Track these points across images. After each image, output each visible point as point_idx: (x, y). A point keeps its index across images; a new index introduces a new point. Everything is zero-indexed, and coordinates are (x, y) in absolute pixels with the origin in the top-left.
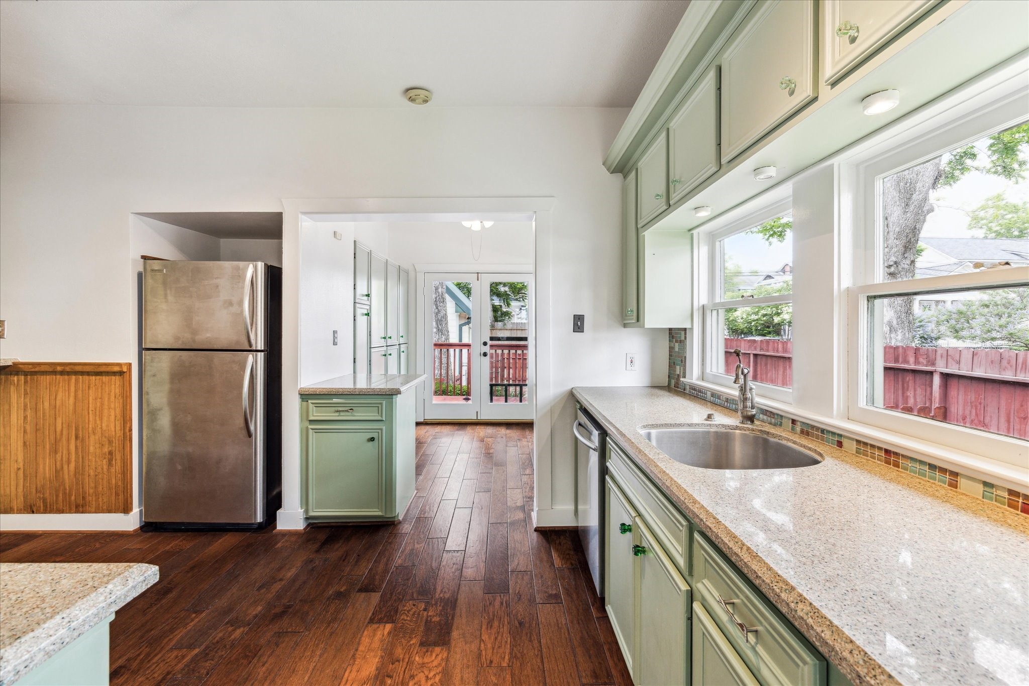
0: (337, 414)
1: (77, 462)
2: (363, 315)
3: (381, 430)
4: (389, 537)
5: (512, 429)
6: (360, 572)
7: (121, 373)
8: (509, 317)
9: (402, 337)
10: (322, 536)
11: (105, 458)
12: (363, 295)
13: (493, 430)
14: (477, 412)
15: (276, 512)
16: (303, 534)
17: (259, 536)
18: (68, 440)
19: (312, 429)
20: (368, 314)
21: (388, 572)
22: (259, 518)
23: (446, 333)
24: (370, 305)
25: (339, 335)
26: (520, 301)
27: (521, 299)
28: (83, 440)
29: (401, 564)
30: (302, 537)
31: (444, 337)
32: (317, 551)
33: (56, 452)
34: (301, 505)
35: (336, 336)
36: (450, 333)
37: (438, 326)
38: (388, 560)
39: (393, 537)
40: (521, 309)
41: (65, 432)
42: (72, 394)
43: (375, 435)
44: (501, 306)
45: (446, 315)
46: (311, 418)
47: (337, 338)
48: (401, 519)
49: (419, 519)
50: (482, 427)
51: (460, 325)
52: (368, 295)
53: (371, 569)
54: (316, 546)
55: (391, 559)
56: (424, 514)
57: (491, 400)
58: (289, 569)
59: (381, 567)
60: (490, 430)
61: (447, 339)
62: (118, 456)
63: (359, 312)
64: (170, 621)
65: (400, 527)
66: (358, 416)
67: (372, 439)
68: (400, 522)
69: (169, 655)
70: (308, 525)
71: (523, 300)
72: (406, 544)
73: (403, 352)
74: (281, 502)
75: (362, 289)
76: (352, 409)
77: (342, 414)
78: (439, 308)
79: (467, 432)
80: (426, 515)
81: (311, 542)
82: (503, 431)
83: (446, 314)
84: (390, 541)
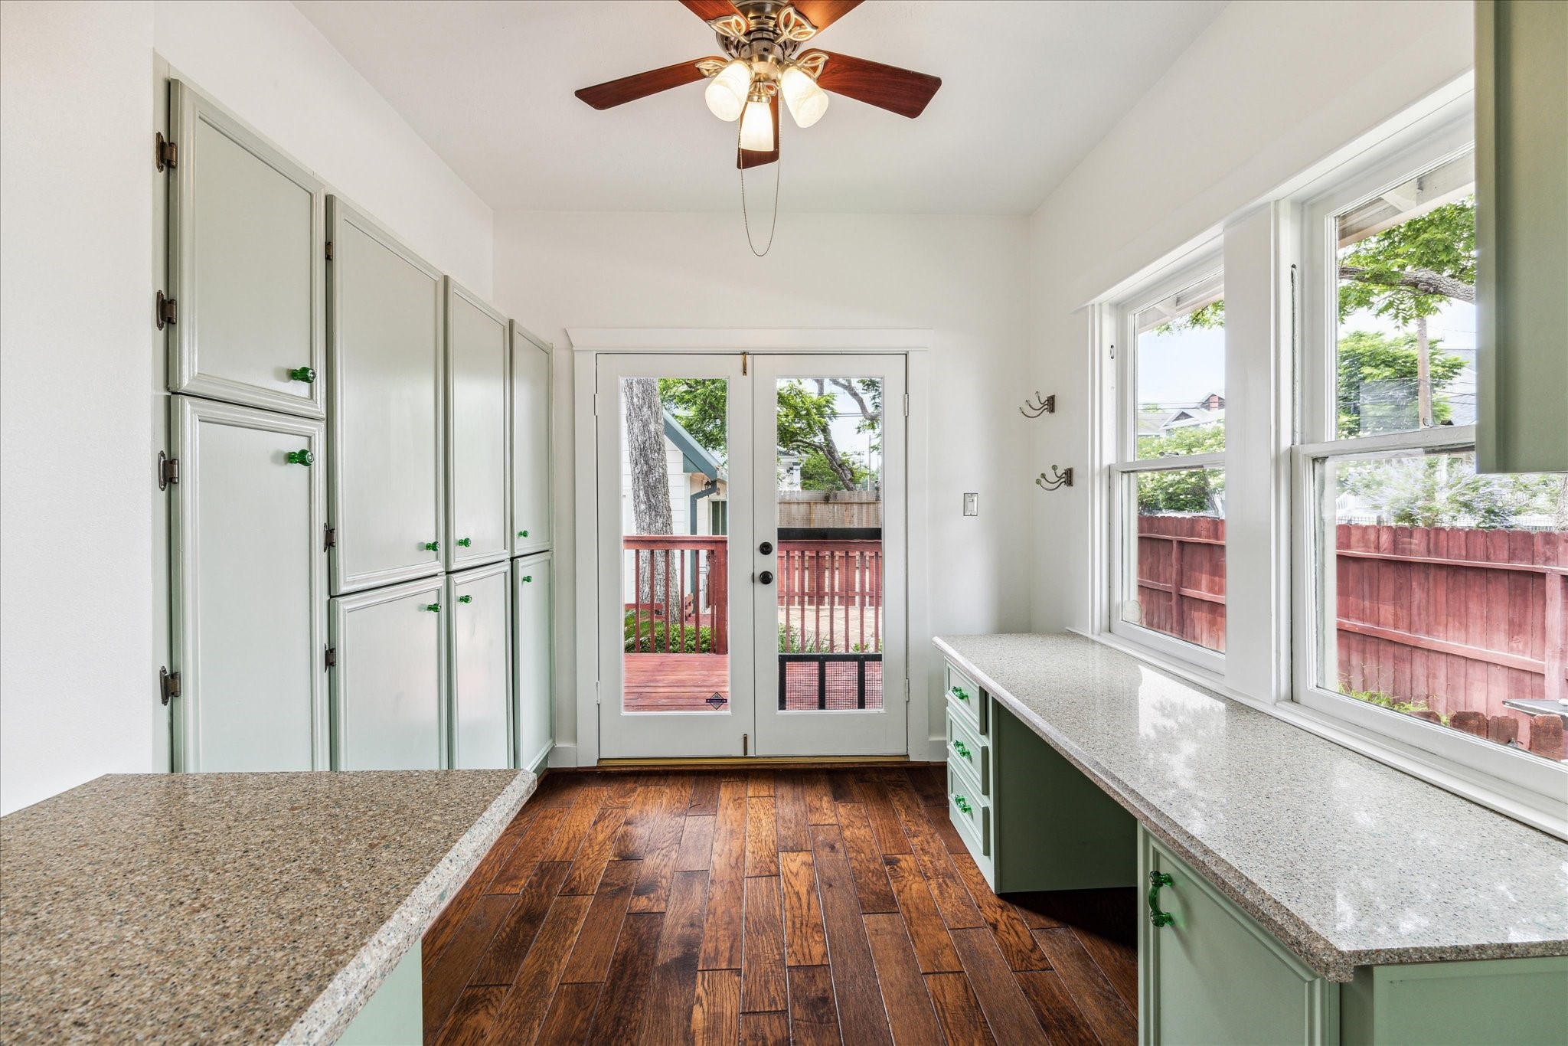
9: (525, 534)
13: (797, 807)
14: (745, 739)
23: (665, 512)
31: (660, 521)
36: (672, 513)
37: (648, 499)
45: (664, 477)
50: (764, 790)
51: (691, 496)
57: (783, 702)
60: (788, 806)
61: (669, 524)
73: (528, 579)
78: (651, 462)
82: (826, 809)
83: (664, 475)
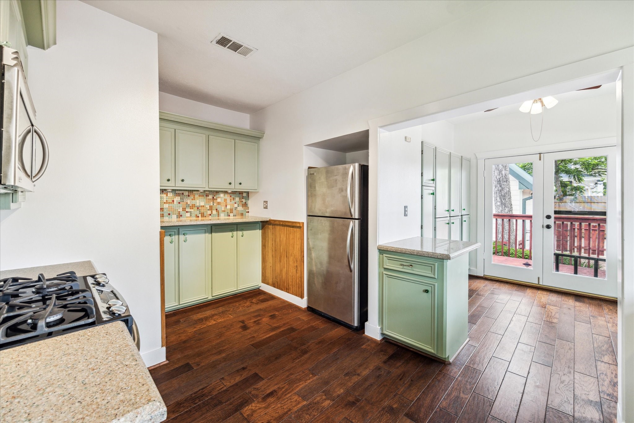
0: (401, 267)
1: (286, 268)
2: (429, 194)
3: (434, 285)
4: (438, 374)
5: (584, 302)
6: (410, 397)
7: (300, 227)
8: (581, 192)
9: (464, 210)
10: (391, 351)
11: (295, 269)
12: (430, 180)
13: (558, 299)
14: (539, 278)
15: (365, 323)
16: (379, 344)
17: (355, 335)
18: (284, 257)
19: (386, 274)
20: (433, 194)
21: (433, 410)
22: (356, 324)
23: (509, 206)
24: (435, 187)
25: (409, 209)
26: (595, 176)
27: (597, 175)
28: (288, 258)
29: (445, 407)
30: (378, 346)
31: (507, 209)
32: (385, 362)
33: (281, 262)
34: (379, 323)
35: (406, 210)
36: (513, 207)
37: (501, 200)
38: (434, 397)
39: (442, 376)
40: (596, 183)
41: (283, 253)
42: (285, 236)
43: (429, 288)
44: (571, 182)
46: (385, 267)
47: (407, 211)
48: (451, 361)
49: (467, 368)
50: (545, 293)
51: (523, 200)
52: (433, 180)
53: (419, 399)
54: (385, 358)
55: (437, 397)
56: (474, 364)
57: (557, 269)
58: (366, 368)
59: (428, 401)
60: (554, 298)
61: (511, 210)
62: (299, 269)
63: (426, 192)
64: (301, 373)
65: (450, 368)
66: (416, 270)
67: (427, 291)
68: (450, 364)
69: (293, 397)
70: (384, 339)
71: (600, 175)
72: (453, 388)
73: (465, 221)
74: (368, 318)
75: (428, 175)
76: (411, 265)
77: (405, 267)
78: (503, 186)
79: (526, 294)
80: (475, 366)
81: (382, 353)
82: (570, 302)
83: (509, 191)
84: (439, 378)
